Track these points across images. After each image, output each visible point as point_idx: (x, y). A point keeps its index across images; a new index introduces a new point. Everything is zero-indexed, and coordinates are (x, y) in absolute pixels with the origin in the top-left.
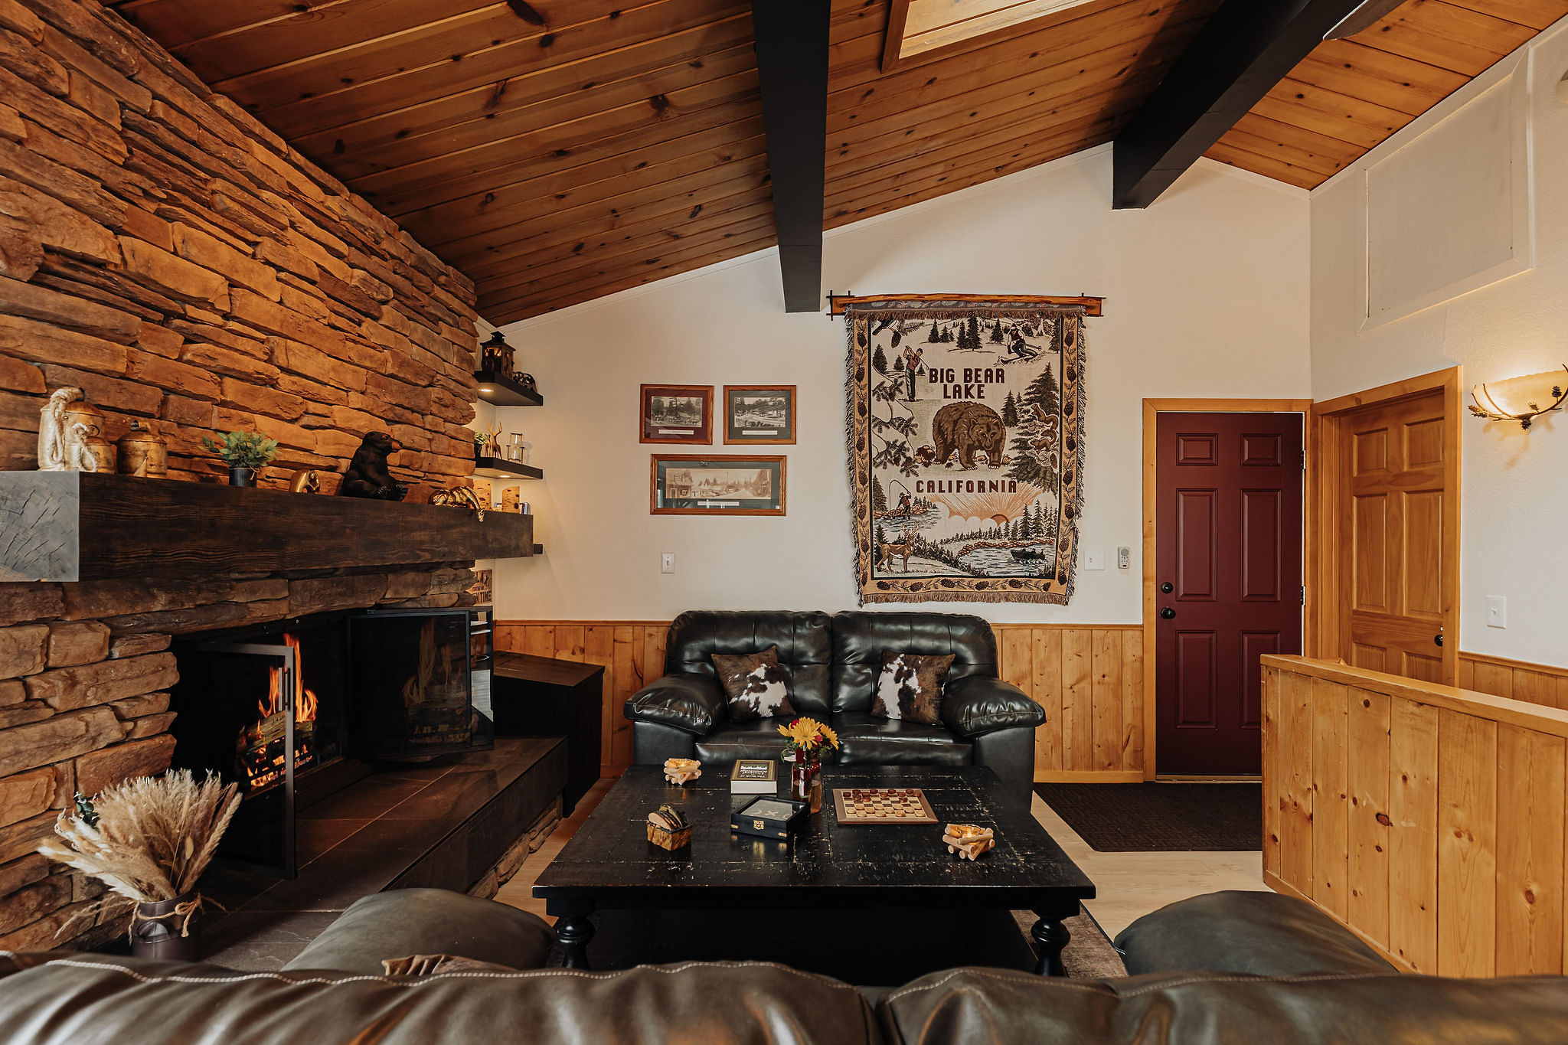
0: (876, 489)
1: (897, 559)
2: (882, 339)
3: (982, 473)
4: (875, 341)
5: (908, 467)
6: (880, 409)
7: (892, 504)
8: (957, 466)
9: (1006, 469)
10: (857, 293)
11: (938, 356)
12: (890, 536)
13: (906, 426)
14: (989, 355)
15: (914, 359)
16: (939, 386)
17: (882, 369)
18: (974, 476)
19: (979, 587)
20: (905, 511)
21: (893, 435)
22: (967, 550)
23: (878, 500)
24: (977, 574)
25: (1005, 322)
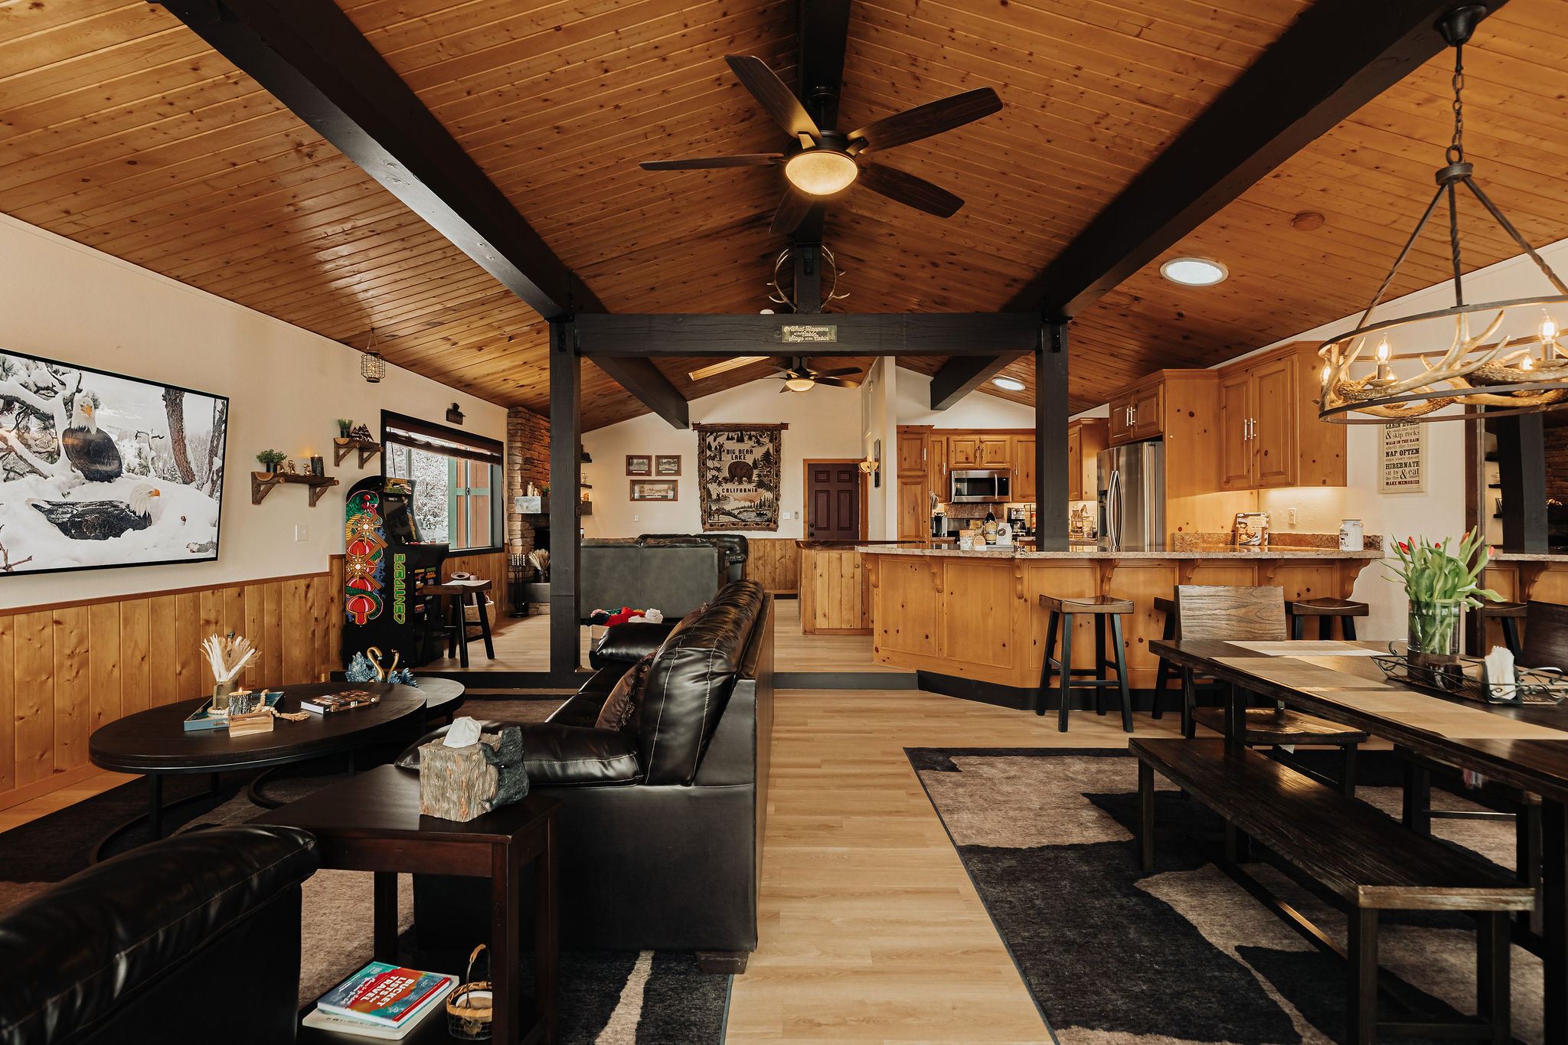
0: (708, 491)
1: (716, 515)
2: (710, 439)
3: (745, 486)
4: (708, 440)
5: (720, 484)
6: (710, 463)
7: (714, 497)
8: (737, 483)
9: (754, 484)
10: (703, 422)
11: (730, 445)
12: (714, 508)
13: (719, 470)
14: (747, 444)
15: (721, 446)
16: (730, 455)
17: (710, 450)
18: (742, 487)
19: (745, 525)
20: (718, 500)
21: (715, 473)
22: (740, 513)
23: (709, 495)
24: (743, 521)
25: (753, 433)
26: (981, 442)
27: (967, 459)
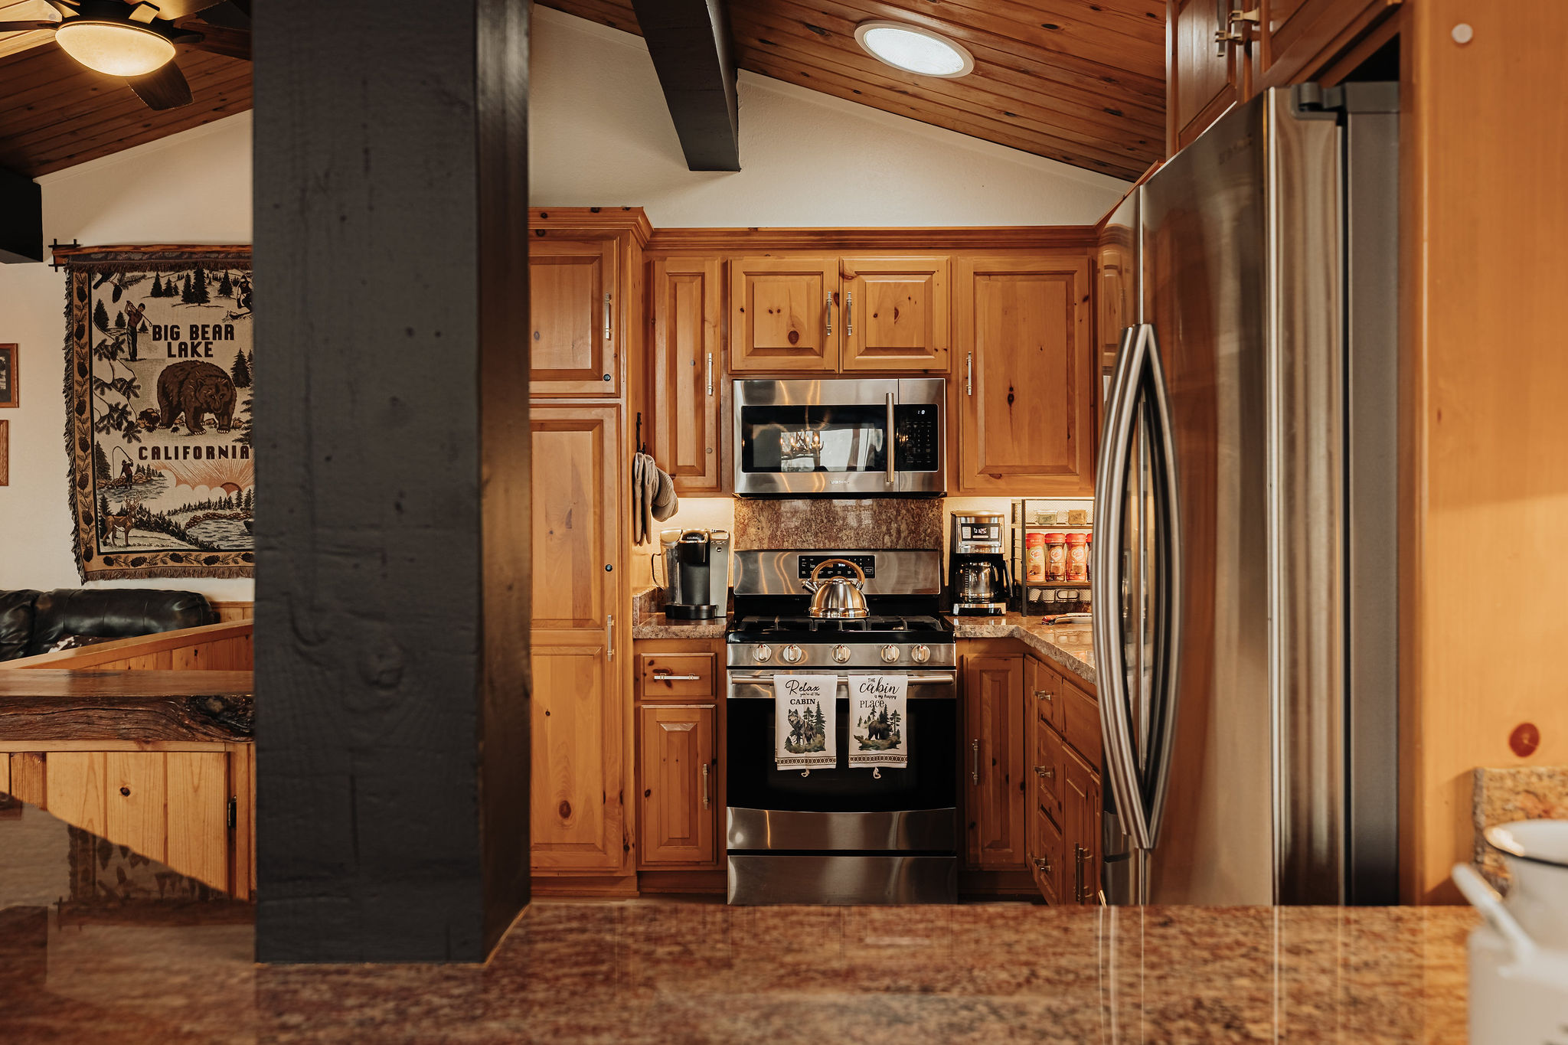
0: (99, 456)
1: (120, 532)
2: (103, 293)
3: (210, 438)
4: (96, 296)
5: (131, 433)
6: (102, 369)
7: (116, 473)
8: (184, 430)
9: (238, 434)
10: (88, 240)
11: (162, 312)
12: (114, 507)
13: (128, 388)
14: (217, 310)
15: (136, 314)
16: (162, 344)
17: (103, 327)
18: (202, 441)
19: (209, 561)
20: (128, 481)
21: (115, 397)
22: (194, 522)
23: (101, 466)
24: (204, 547)
25: (234, 274)
26: (842, 275)
27: (794, 336)
